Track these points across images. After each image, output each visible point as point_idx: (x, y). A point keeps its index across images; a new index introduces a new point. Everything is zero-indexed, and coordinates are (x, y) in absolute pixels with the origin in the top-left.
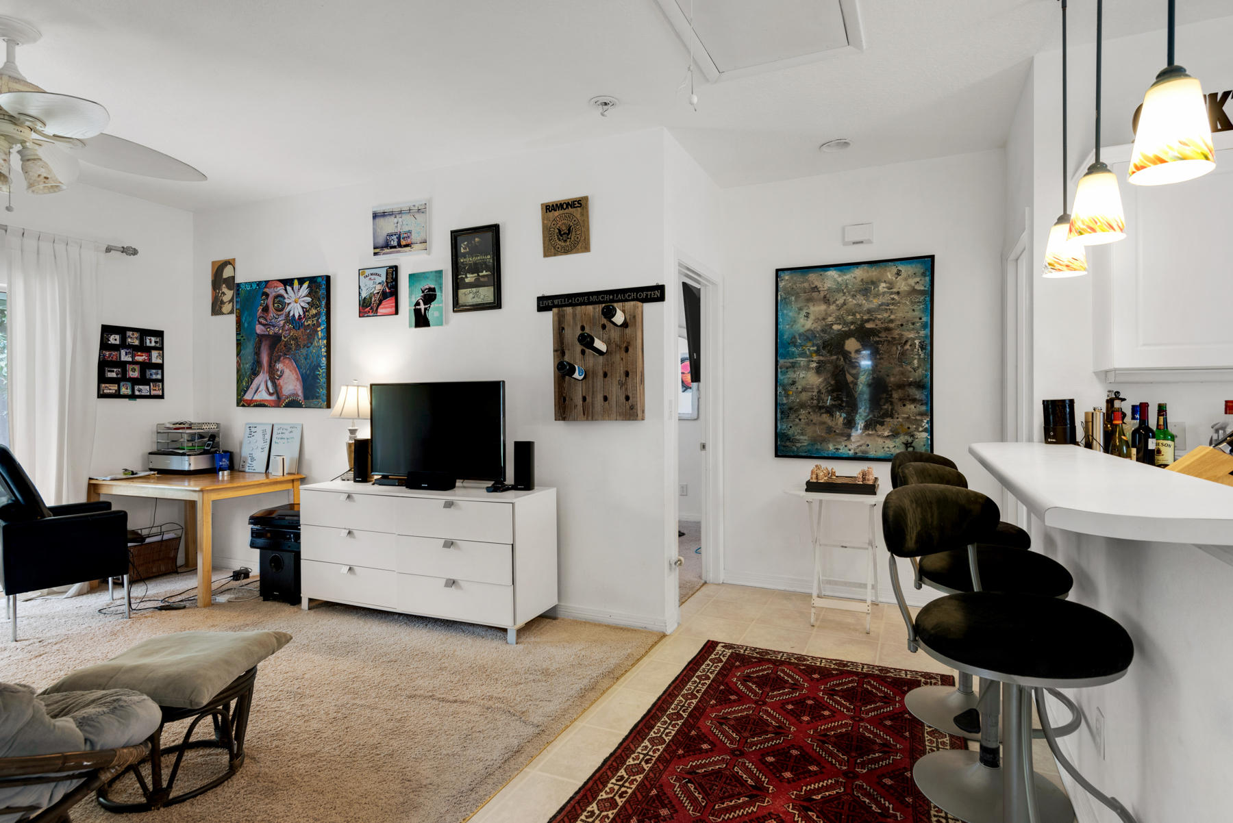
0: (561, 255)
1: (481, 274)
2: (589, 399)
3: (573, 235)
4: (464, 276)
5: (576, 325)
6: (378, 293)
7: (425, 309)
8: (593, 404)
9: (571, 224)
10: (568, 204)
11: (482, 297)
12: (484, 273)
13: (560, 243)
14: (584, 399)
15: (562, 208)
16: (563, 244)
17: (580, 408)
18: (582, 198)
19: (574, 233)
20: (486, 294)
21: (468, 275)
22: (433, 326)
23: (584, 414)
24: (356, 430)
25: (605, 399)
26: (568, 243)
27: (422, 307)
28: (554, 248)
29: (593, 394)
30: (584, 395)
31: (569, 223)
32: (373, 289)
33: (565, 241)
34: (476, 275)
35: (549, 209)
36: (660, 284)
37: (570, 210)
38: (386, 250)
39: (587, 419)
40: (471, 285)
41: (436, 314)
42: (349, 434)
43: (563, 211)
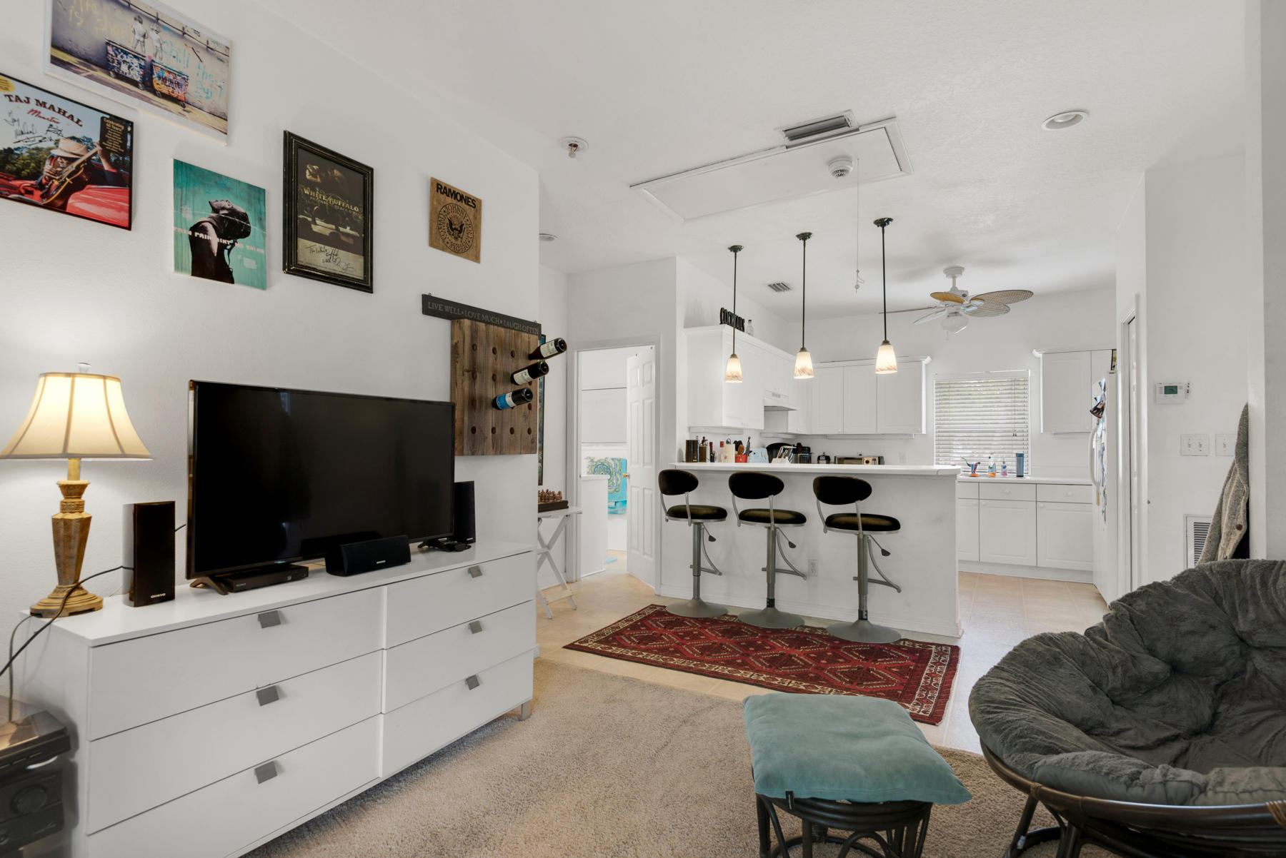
0: (450, 253)
1: (342, 229)
2: (498, 431)
3: (464, 235)
4: (310, 219)
5: (489, 346)
6: (71, 161)
7: (222, 247)
8: (501, 436)
9: (464, 222)
10: (462, 197)
11: (342, 265)
12: (348, 230)
13: (450, 237)
14: (493, 430)
15: (456, 198)
16: (453, 240)
17: (490, 441)
18: (477, 199)
19: (465, 234)
20: (349, 263)
21: (318, 222)
22: (242, 283)
23: (493, 448)
24: (83, 487)
25: (512, 431)
26: (459, 242)
27: (214, 239)
28: (444, 242)
29: (502, 426)
30: (494, 426)
31: (462, 219)
32: (51, 144)
33: (456, 238)
34: (334, 227)
35: (441, 189)
36: (538, 322)
37: (463, 205)
38: (100, 74)
39: (496, 454)
40: (318, 238)
41: (249, 263)
42: (61, 498)
43: (455, 202)
